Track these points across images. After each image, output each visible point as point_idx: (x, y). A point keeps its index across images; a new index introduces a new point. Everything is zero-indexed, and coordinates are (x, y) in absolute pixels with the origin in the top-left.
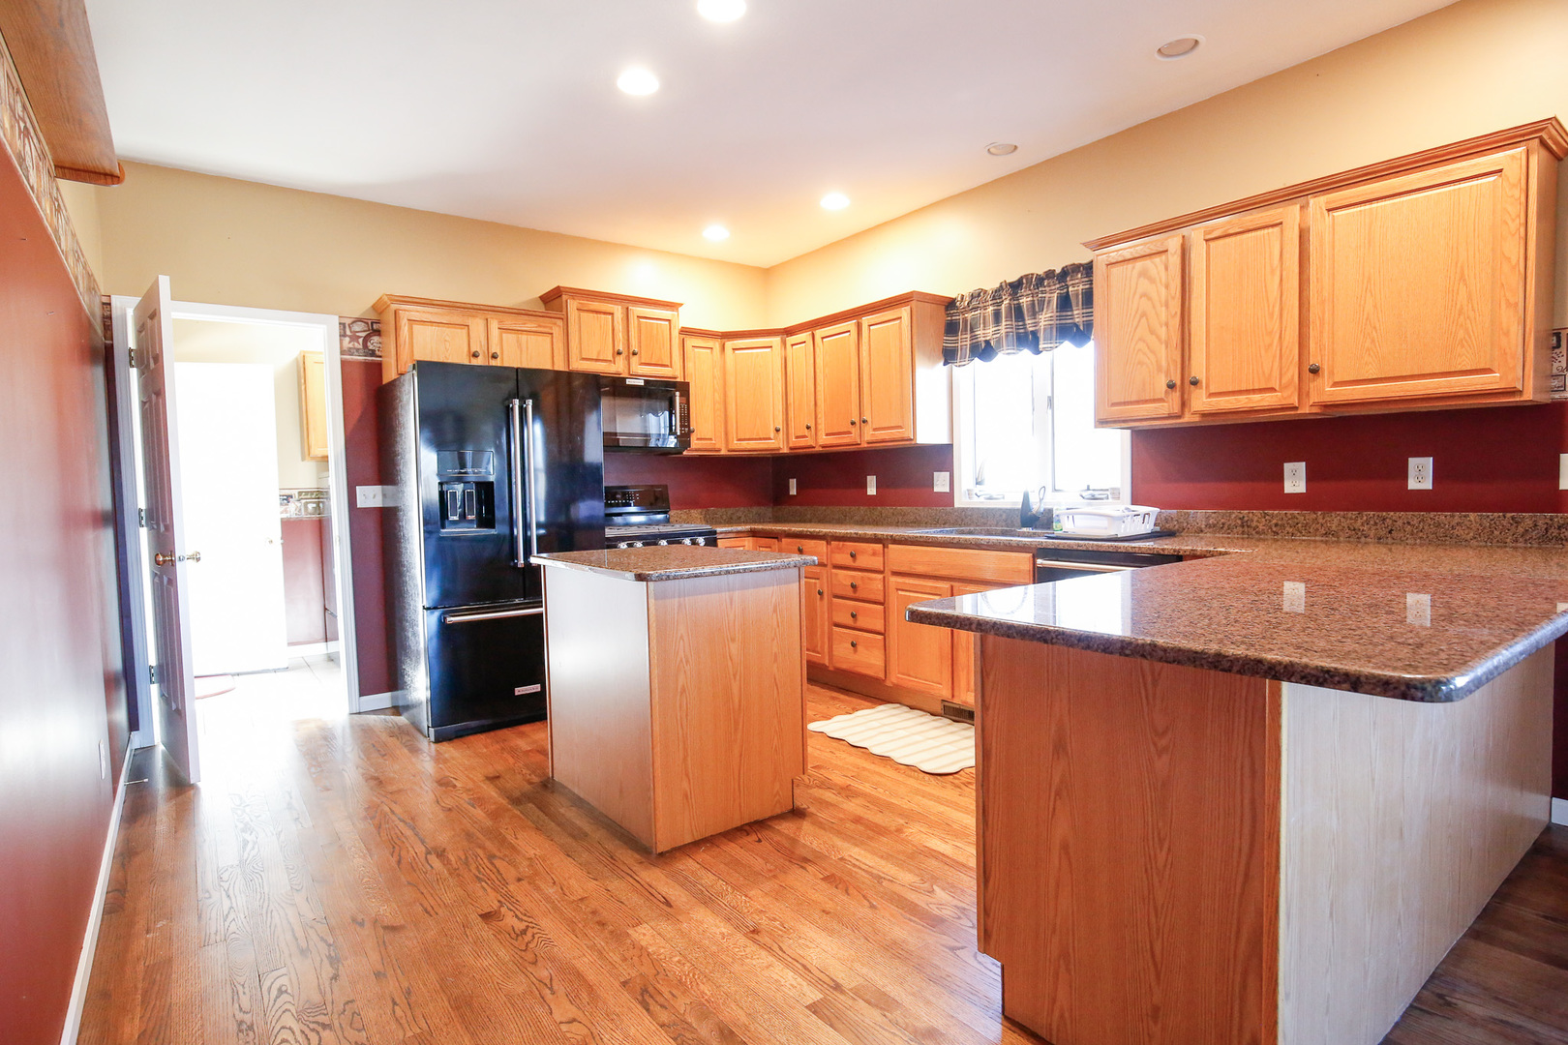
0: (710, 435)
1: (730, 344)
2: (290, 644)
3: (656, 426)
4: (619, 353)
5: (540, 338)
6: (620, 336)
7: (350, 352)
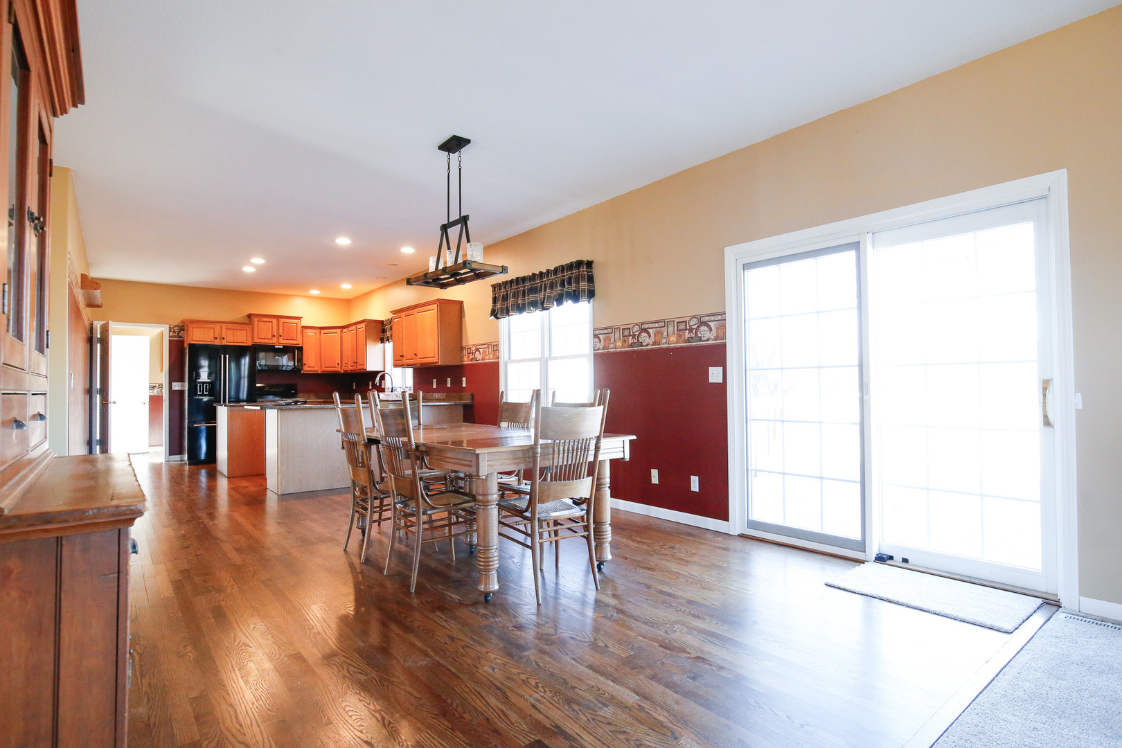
0: (311, 364)
1: (323, 331)
2: (150, 446)
3: (285, 362)
4: (274, 336)
5: (242, 331)
6: (275, 330)
7: (172, 337)
